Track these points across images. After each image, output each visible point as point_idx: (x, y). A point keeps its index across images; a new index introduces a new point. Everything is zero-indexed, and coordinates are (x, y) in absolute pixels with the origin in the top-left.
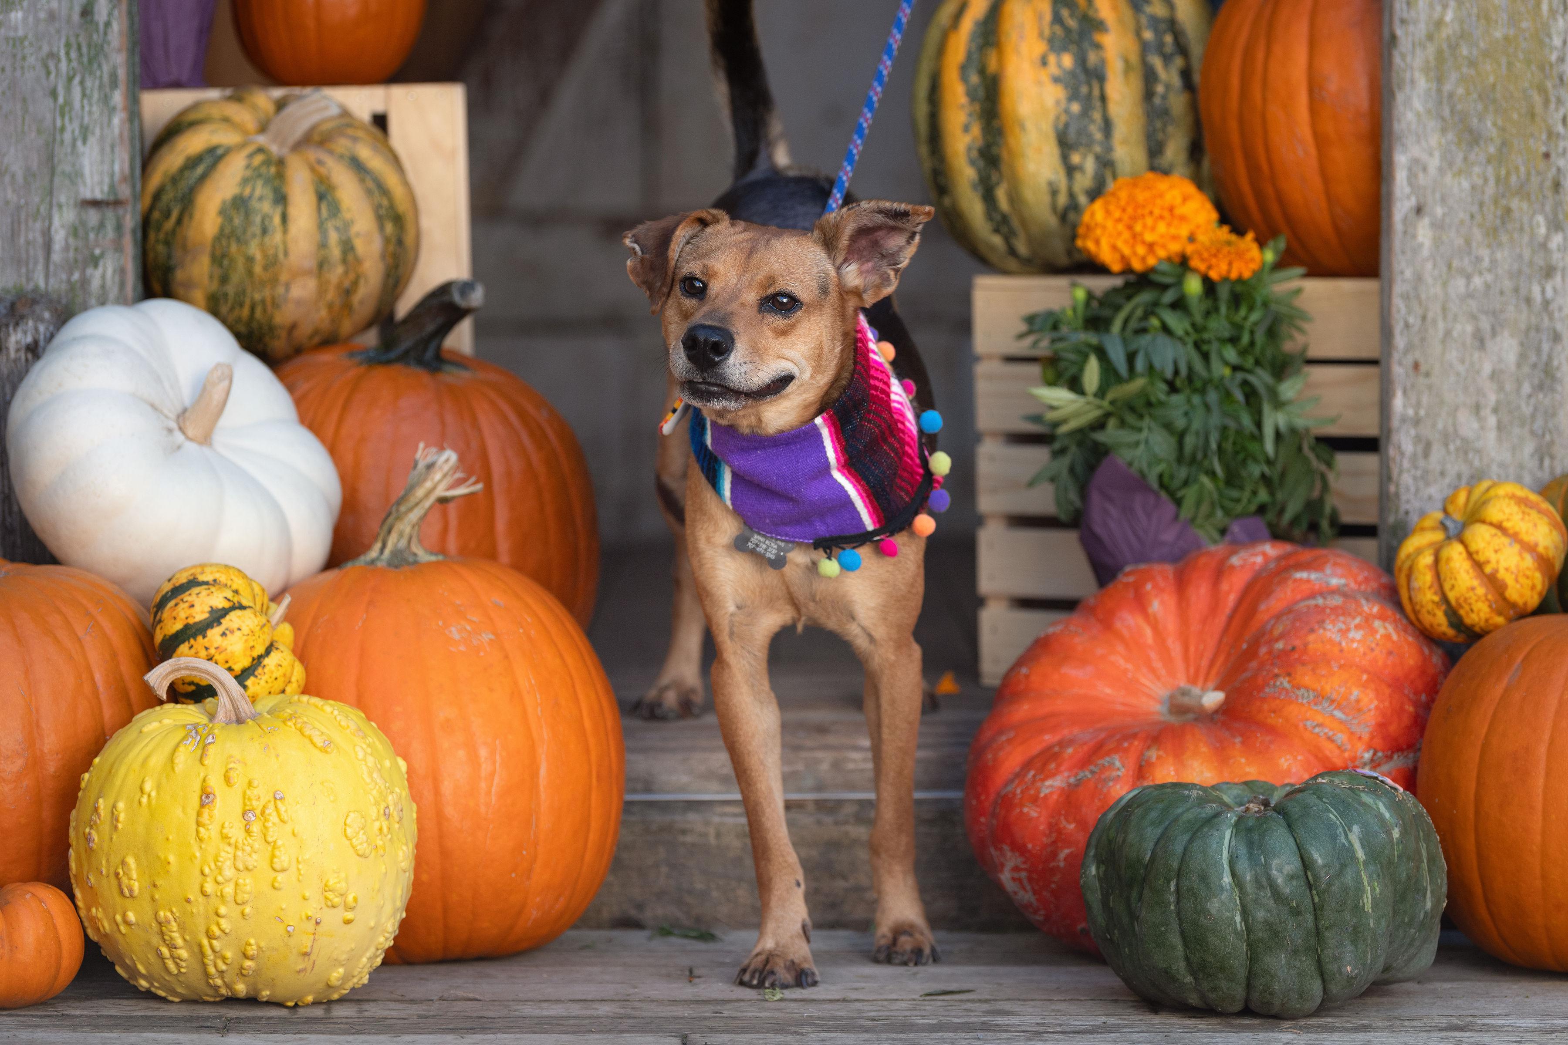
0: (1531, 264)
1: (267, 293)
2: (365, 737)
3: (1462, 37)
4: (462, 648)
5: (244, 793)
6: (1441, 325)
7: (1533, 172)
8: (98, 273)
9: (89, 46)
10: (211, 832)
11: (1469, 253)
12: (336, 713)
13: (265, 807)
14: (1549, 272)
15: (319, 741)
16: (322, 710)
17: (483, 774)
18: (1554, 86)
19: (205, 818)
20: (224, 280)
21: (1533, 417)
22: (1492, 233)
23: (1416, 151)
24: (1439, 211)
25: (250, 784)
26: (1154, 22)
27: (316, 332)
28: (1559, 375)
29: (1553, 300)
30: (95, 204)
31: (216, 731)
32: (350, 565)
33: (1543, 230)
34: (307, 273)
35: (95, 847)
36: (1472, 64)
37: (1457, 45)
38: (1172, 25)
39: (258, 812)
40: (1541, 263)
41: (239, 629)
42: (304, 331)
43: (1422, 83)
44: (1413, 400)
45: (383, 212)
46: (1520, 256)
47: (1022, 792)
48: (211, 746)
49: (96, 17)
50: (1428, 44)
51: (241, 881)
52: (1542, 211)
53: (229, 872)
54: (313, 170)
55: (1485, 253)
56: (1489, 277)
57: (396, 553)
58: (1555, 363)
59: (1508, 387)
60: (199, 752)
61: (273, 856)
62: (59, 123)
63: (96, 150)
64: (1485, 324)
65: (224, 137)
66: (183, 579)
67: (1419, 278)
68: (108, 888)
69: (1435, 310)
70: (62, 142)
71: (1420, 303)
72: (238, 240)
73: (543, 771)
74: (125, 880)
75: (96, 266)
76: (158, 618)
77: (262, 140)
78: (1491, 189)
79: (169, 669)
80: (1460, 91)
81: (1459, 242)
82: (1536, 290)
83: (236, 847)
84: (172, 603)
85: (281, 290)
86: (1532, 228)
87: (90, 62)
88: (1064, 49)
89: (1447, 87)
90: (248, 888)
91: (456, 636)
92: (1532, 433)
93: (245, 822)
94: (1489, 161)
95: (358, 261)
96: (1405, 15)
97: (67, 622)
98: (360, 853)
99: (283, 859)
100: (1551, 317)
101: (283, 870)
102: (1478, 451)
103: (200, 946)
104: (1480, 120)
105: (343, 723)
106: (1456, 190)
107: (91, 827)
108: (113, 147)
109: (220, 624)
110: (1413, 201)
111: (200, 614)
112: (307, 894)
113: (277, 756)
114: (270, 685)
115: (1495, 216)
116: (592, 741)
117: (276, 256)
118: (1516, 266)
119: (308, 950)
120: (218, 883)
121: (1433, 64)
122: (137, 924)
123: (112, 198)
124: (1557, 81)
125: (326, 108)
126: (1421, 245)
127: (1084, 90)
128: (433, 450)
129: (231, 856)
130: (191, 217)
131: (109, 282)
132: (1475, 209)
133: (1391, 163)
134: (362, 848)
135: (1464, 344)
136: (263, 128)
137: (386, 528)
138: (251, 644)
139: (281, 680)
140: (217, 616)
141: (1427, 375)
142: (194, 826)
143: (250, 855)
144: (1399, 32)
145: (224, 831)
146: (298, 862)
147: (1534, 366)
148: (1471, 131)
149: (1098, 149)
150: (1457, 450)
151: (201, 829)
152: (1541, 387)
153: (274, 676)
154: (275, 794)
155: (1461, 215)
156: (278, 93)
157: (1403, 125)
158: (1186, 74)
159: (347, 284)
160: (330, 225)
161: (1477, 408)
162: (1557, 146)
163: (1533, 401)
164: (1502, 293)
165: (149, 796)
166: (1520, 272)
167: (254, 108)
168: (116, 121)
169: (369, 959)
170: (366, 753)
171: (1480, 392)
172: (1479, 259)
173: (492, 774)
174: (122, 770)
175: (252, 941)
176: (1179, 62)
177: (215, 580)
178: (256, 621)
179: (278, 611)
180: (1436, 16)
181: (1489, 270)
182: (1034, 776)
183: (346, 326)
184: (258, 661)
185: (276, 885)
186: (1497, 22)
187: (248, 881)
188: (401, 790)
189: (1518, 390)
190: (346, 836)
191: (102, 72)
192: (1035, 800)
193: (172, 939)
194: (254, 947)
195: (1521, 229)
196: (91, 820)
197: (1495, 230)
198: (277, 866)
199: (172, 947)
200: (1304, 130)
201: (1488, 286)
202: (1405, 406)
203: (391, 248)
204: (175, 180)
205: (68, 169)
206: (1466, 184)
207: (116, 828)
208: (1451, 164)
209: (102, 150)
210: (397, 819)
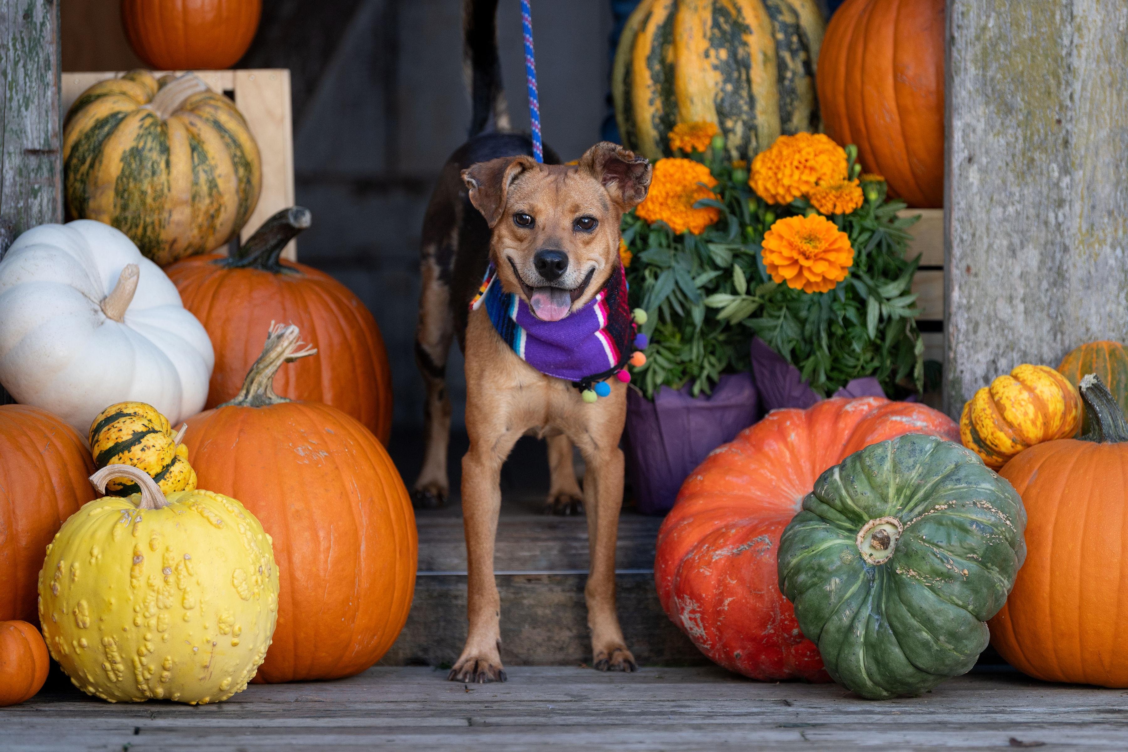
0: (1048, 197)
1: (156, 217)
2: (245, 518)
3: (1000, 38)
4: (306, 462)
5: (163, 556)
6: (985, 240)
7: (1050, 133)
8: (37, 202)
9: (30, 40)
10: (140, 582)
11: (1005, 190)
12: (225, 501)
13: (178, 565)
14: (1060, 203)
15: (214, 520)
16: (215, 500)
17: (322, 549)
18: (1064, 73)
19: (136, 572)
20: (125, 208)
21: (1049, 305)
22: (1021, 176)
23: (968, 118)
24: (984, 160)
25: (167, 549)
26: (785, 27)
27: (190, 245)
28: (1067, 275)
29: (1063, 223)
30: (34, 152)
31: (142, 514)
32: (224, 405)
33: (1056, 174)
34: (185, 203)
35: (58, 594)
36: (1007, 57)
37: (997, 44)
38: (797, 29)
39: (173, 568)
40: (1055, 197)
41: (154, 446)
42: (182, 244)
43: (972, 70)
44: (966, 293)
45: (236, 160)
46: (1041, 192)
47: (699, 558)
48: (139, 524)
49: (34, 19)
50: (977, 43)
51: (161, 616)
52: (1056, 161)
53: (153, 610)
54: (187, 130)
55: (1016, 190)
56: (1019, 207)
57: (256, 397)
58: (1065, 267)
59: (1032, 284)
60: (131, 528)
61: (184, 599)
62: (8, 95)
63: (35, 113)
64: (1016, 240)
65: (124, 106)
66: (113, 412)
67: (970, 207)
68: (67, 623)
69: (981, 230)
70: (11, 108)
71: (971, 225)
72: (135, 179)
73: (363, 547)
74: (80, 617)
75: (35, 197)
76: (95, 439)
77: (150, 108)
78: (1020, 145)
79: (107, 473)
80: (999, 76)
81: (998, 182)
82: (1052, 215)
83: (158, 593)
84: (106, 429)
85: (166, 215)
86: (1048, 173)
87: (30, 51)
88: (721, 46)
89: (990, 73)
90: (167, 621)
91: (302, 454)
92: (1049, 316)
93: (164, 575)
94: (1019, 126)
95: (220, 194)
96: (960, 23)
97: (31, 441)
98: (243, 597)
99: (191, 600)
100: (1062, 236)
101: (191, 608)
102: (1011, 329)
103: (133, 662)
104: (1012, 96)
105: (230, 509)
106: (996, 146)
107: (55, 581)
108: (47, 112)
109: (140, 442)
110: (966, 153)
111: (126, 436)
112: (207, 625)
113: (186, 530)
114: (175, 485)
115: (1023, 164)
116: (395, 527)
117: (162, 190)
118: (1037, 199)
119: (208, 664)
120: (145, 617)
121: (980, 57)
122: (88, 647)
123: (47, 149)
124: (1067, 70)
125: (197, 85)
126: (972, 184)
127: (735, 75)
128: (282, 325)
129: (154, 599)
130: (101, 162)
131: (45, 208)
132: (1009, 159)
133: (951, 126)
134: (245, 594)
135: (1001, 254)
136: (150, 100)
137: (249, 380)
138: (162, 456)
139: (182, 482)
140: (138, 437)
141: (976, 275)
142: (129, 578)
143: (168, 598)
144: (956, 35)
145: (150, 581)
146: (201, 603)
147: (1051, 269)
148: (1006, 104)
149: (745, 117)
150: (997, 328)
151: (134, 580)
152: (1055, 284)
153: (178, 479)
154: (185, 555)
155: (1000, 163)
156: (159, 75)
157: (959, 100)
158: (807, 64)
159: (212, 211)
160: (200, 168)
161: (1011, 298)
162: (1066, 115)
163: (1049, 293)
164: (1028, 218)
165: (97, 558)
166: (1040, 203)
167: (143, 84)
168: (49, 93)
169: (249, 671)
170: (246, 530)
171: (1012, 287)
172: (1012, 194)
173: (329, 548)
174: (77, 542)
175: (169, 658)
176: (802, 55)
177: (135, 413)
178: (165, 441)
179: (179, 435)
180: (982, 23)
181: (1019, 202)
182: (708, 548)
183: (211, 242)
184: (166, 469)
185: (186, 618)
186: (1024, 27)
187: (166, 616)
188: (269, 556)
189: (1039, 286)
190: (233, 585)
191: (39, 57)
192: (709, 564)
193: (113, 656)
194: (170, 662)
195: (1041, 174)
196: (55, 575)
197: (1023, 173)
198: (187, 605)
199: (113, 662)
200: (891, 104)
201: (1018, 213)
202: (960, 297)
203: (243, 186)
204: (88, 136)
205: (15, 127)
206: (1003, 142)
207: (73, 580)
208: (992, 128)
209: (39, 115)
210: (267, 575)
